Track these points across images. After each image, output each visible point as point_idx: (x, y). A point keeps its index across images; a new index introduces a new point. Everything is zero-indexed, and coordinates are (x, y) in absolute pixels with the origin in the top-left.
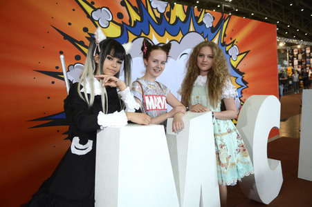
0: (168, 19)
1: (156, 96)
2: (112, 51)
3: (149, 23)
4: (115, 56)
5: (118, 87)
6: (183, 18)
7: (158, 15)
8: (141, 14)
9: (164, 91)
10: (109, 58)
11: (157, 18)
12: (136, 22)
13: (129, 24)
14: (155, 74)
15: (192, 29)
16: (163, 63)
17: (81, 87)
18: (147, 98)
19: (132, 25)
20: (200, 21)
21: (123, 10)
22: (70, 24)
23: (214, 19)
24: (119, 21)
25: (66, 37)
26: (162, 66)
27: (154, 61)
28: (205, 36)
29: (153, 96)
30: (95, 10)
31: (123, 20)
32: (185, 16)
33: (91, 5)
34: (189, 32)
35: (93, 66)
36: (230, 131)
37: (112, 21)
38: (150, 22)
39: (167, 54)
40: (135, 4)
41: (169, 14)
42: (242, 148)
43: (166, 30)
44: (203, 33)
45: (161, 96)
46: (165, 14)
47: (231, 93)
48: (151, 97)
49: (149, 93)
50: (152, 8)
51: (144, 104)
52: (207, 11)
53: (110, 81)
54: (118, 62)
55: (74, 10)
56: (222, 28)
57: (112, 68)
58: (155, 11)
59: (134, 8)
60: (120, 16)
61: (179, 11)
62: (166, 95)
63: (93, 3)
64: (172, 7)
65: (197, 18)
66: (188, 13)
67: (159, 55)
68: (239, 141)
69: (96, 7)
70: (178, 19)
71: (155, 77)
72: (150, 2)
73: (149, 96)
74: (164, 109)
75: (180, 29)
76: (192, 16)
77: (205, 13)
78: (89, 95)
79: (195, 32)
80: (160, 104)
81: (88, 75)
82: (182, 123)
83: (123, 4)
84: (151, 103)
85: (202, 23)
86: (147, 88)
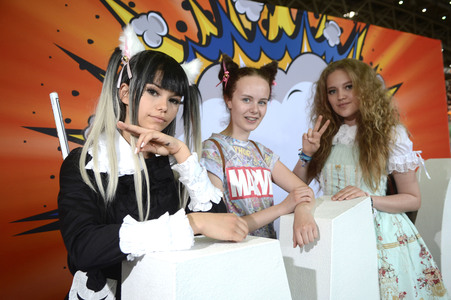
0: (265, 32)
1: (249, 168)
2: (158, 76)
3: (233, 39)
4: (164, 86)
5: (172, 155)
6: (290, 29)
7: (248, 26)
8: (218, 24)
9: (267, 159)
10: (152, 91)
11: (246, 30)
12: (210, 37)
13: (197, 40)
14: (247, 126)
15: (306, 48)
16: (262, 102)
17: (89, 158)
18: (232, 173)
19: (204, 43)
20: (318, 35)
21: (187, 16)
22: (90, 42)
23: (342, 31)
24: (180, 36)
25: (84, 65)
26: (262, 109)
27: (245, 100)
28: (328, 61)
29: (244, 168)
30: (136, 16)
31: (186, 34)
32: (294, 26)
33: (129, 8)
34: (301, 54)
35: (115, 111)
36: (403, 240)
37: (168, 36)
38: (234, 36)
39: (271, 84)
40: (208, 7)
41: (266, 24)
42: (430, 278)
43: (261, 50)
44: (324, 54)
45: (262, 169)
46: (260, 23)
47: (409, 161)
48: (241, 172)
49: (236, 163)
50: (237, 13)
51: (227, 186)
52: (329, 18)
53: (153, 142)
54: (171, 100)
55: (97, 17)
56: (355, 46)
57: (158, 113)
58: (243, 18)
59: (206, 13)
60: (182, 26)
61: (283, 19)
62: (271, 168)
63: (132, 4)
64: (271, 11)
65: (314, 31)
66: (299, 22)
67: (253, 86)
68: (425, 261)
69: (139, 13)
70: (281, 31)
71: (247, 131)
72: (233, 4)
73: (236, 169)
74: (268, 195)
75: (286, 49)
76: (305, 26)
77: (327, 21)
78: (104, 176)
79: (312, 53)
80: (259, 186)
81: (103, 130)
82: (315, 228)
83: (186, 6)
84: (241, 183)
85: (323, 38)
86: (233, 154)
